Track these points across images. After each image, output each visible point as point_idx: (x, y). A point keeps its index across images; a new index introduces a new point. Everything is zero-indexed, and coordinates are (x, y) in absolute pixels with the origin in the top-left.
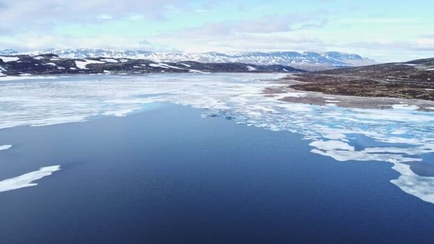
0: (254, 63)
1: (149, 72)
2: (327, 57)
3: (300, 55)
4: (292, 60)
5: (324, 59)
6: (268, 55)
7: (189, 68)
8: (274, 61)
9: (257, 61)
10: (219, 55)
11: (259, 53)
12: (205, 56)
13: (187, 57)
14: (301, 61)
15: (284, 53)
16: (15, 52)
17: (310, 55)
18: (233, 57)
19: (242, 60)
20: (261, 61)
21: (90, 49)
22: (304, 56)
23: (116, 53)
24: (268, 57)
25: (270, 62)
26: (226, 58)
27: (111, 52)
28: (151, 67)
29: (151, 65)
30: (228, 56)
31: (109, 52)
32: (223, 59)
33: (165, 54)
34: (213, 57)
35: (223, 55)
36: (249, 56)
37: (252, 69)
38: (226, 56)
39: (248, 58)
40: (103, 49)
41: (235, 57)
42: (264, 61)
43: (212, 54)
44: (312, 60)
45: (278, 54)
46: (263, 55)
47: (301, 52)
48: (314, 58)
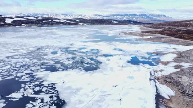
0: (116, 19)
1: (52, 25)
2: (150, 16)
3: (137, 15)
4: (133, 18)
5: (149, 17)
6: (122, 15)
7: (78, 22)
8: (125, 18)
9: (117, 18)
10: (99, 15)
11: (118, 15)
12: (92, 16)
13: (84, 16)
14: (138, 18)
15: (130, 15)
16: (4, 15)
17: (142, 15)
18: (105, 17)
19: (110, 18)
20: (119, 18)
21: (39, 13)
22: (139, 16)
23: (51, 15)
24: (122, 17)
25: (123, 19)
26: (102, 17)
27: (49, 15)
28: (54, 22)
29: (55, 21)
30: (104, 16)
31: (48, 15)
32: (101, 18)
33: (74, 15)
34: (96, 17)
35: (101, 16)
36: (113, 16)
37: (115, 22)
38: (102, 16)
39: (113, 17)
40: (45, 13)
41: (107, 16)
42: (120, 19)
43: (96, 15)
44: (143, 18)
45: (127, 15)
46: (120, 15)
47: (138, 14)
48: (144, 17)
